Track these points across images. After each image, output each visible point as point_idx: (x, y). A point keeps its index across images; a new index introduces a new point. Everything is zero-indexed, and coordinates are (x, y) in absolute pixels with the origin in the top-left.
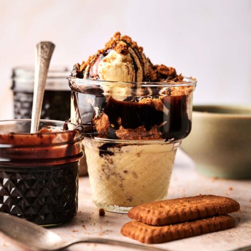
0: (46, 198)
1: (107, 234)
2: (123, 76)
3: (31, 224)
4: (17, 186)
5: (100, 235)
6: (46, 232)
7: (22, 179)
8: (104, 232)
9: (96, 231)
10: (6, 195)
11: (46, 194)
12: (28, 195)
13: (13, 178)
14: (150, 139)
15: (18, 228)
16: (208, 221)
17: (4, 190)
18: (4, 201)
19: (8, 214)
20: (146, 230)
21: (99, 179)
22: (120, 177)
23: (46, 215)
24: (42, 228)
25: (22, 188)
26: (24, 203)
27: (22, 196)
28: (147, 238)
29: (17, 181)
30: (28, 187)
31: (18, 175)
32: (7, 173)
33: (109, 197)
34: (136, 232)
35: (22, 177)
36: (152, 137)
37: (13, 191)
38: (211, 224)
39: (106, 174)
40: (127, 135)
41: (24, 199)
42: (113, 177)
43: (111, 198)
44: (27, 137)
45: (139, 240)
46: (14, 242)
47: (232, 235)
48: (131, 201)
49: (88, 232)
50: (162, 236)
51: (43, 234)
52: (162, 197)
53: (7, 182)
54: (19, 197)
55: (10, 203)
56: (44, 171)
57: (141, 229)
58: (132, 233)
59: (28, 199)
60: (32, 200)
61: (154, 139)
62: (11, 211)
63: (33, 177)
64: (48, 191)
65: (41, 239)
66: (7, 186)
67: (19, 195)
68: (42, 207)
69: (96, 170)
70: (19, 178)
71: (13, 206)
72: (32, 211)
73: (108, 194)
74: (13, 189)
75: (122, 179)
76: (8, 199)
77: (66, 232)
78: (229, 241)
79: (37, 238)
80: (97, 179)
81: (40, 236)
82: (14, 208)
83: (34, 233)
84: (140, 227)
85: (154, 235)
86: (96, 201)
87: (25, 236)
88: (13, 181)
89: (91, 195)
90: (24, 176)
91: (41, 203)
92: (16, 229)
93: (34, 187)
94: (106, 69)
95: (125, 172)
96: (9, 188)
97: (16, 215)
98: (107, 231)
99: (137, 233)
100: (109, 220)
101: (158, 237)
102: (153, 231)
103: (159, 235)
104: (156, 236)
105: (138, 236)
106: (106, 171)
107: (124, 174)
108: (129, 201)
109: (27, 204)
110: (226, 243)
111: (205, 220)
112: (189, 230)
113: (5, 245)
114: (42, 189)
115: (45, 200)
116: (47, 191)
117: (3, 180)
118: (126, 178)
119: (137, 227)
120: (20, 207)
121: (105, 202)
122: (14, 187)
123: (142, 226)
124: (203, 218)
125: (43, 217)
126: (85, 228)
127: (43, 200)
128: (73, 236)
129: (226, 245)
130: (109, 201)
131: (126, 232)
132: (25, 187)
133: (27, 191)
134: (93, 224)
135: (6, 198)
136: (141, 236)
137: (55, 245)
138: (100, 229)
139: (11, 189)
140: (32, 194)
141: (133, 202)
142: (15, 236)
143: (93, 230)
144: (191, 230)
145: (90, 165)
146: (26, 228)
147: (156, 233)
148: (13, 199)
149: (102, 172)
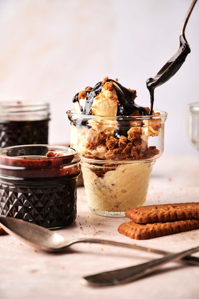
0: (51, 207)
1: (99, 234)
2: (110, 111)
3: (41, 227)
4: (29, 198)
5: (94, 235)
6: (53, 233)
7: (32, 193)
8: (97, 233)
9: (90, 232)
10: (21, 205)
11: (51, 204)
12: (37, 206)
13: (25, 192)
14: (132, 160)
15: (31, 231)
16: (185, 222)
17: (19, 202)
18: (19, 210)
19: (22, 220)
20: (136, 229)
21: (93, 191)
22: (109, 189)
23: (51, 221)
24: (49, 231)
25: (33, 200)
26: (34, 211)
27: (32, 206)
28: (136, 235)
29: (28, 195)
30: (37, 199)
31: (29, 190)
32: (21, 189)
33: (100, 205)
34: (128, 230)
35: (32, 192)
36: (133, 158)
37: (26, 202)
38: (187, 225)
39: (98, 187)
40: (114, 156)
41: (34, 209)
42: (103, 189)
43: (102, 205)
44: (36, 161)
45: (130, 237)
46: (28, 242)
47: (196, 233)
48: (118, 208)
49: (84, 232)
50: (147, 234)
51: (50, 235)
52: (142, 204)
53: (21, 196)
54: (30, 207)
55: (24, 212)
56: (49, 187)
57: (133, 229)
58: (126, 231)
59: (37, 208)
60: (40, 209)
61: (135, 159)
62: (24, 218)
63: (41, 192)
64: (53, 202)
65: (49, 239)
66: (21, 199)
67: (30, 206)
68: (48, 214)
69: (90, 184)
70: (30, 193)
71: (26, 214)
72: (40, 218)
73: (100, 202)
74: (26, 201)
75: (111, 191)
76: (21, 209)
77: (68, 233)
78: (193, 239)
79: (46, 239)
80: (91, 191)
81: (48, 237)
82: (26, 215)
83: (43, 235)
84: (131, 227)
85: (142, 233)
86: (91, 208)
87: (36, 238)
88: (25, 195)
89: (86, 202)
90: (34, 191)
91: (47, 212)
92: (29, 232)
93: (42, 199)
94: (98, 105)
95: (113, 185)
96: (22, 200)
97: (28, 221)
98: (100, 231)
99: (129, 232)
100: (101, 223)
101: (144, 235)
102: (141, 230)
103: (145, 233)
104: (143, 234)
105: (130, 234)
106: (98, 184)
107: (112, 186)
108: (116, 208)
109: (37, 212)
110: (191, 241)
111: (182, 222)
112: (169, 229)
113: (21, 244)
114: (48, 201)
115: (50, 209)
116: (51, 202)
117: (18, 194)
118: (113, 190)
119: (129, 227)
120: (31, 214)
121: (98, 208)
122: (26, 199)
123: (133, 226)
124: (181, 220)
125: (49, 222)
126: (82, 230)
127: (49, 209)
128: (73, 236)
129: (191, 242)
130: (100, 207)
131: (121, 230)
132: (34, 199)
133: (36, 202)
134: (88, 226)
135: (20, 208)
136: (132, 234)
137: (60, 244)
138: (94, 230)
139: (24, 201)
140: (40, 205)
141: (119, 208)
142: (29, 237)
143: (89, 231)
144: (171, 229)
145: (85, 179)
146: (37, 231)
147: (143, 231)
148: (26, 209)
149: (95, 185)
